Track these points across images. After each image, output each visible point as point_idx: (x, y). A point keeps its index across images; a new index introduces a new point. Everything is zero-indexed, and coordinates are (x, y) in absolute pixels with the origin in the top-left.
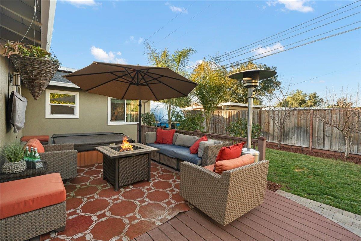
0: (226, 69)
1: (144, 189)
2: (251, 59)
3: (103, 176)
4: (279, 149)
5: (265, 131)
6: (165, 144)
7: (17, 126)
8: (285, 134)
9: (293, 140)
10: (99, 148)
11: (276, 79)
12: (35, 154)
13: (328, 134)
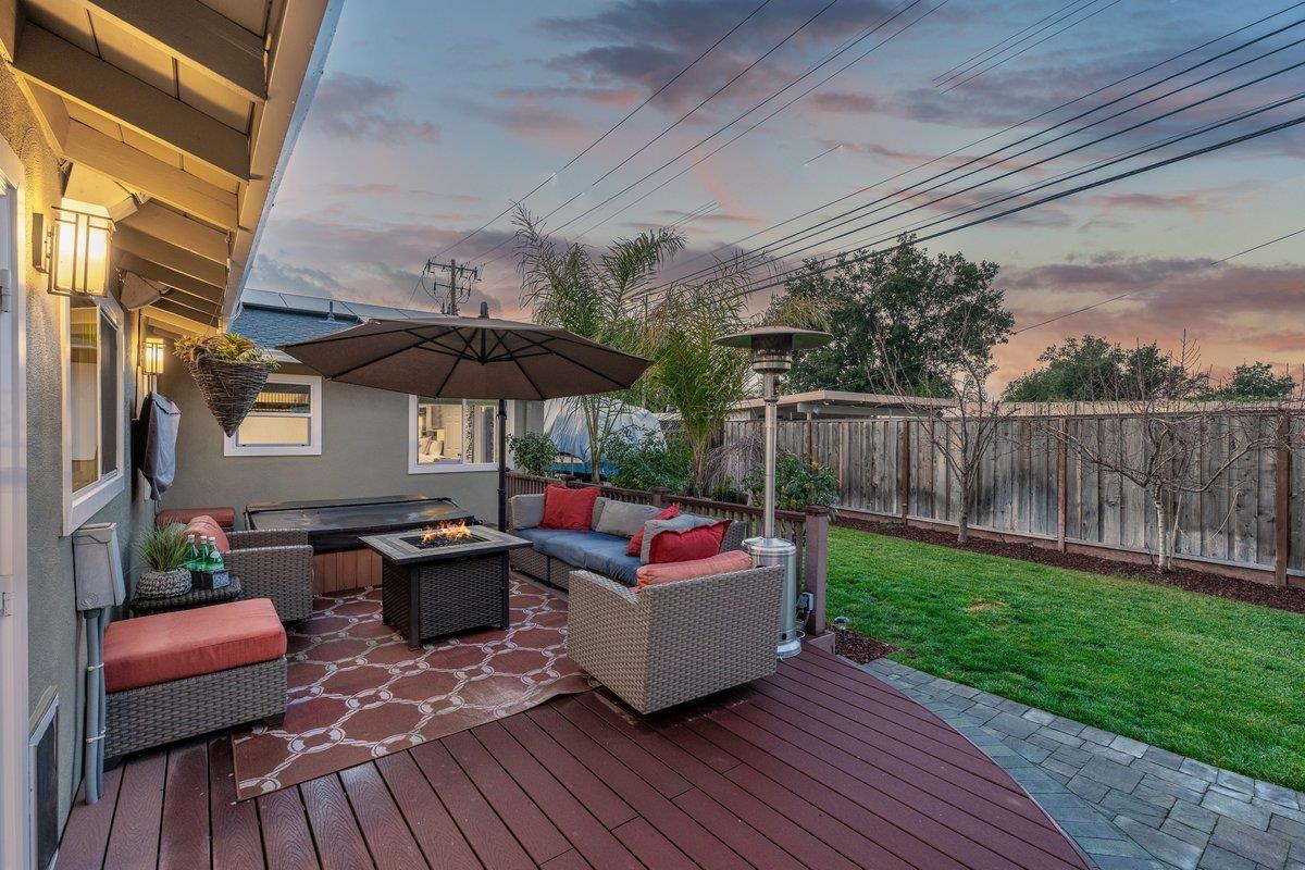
0: (823, 274)
1: (487, 647)
2: (908, 238)
3: (384, 615)
4: (959, 546)
5: (922, 488)
6: (567, 528)
7: (158, 482)
8: (983, 498)
9: (1008, 517)
10: (372, 540)
11: (996, 306)
12: (210, 553)
13: (1112, 495)
